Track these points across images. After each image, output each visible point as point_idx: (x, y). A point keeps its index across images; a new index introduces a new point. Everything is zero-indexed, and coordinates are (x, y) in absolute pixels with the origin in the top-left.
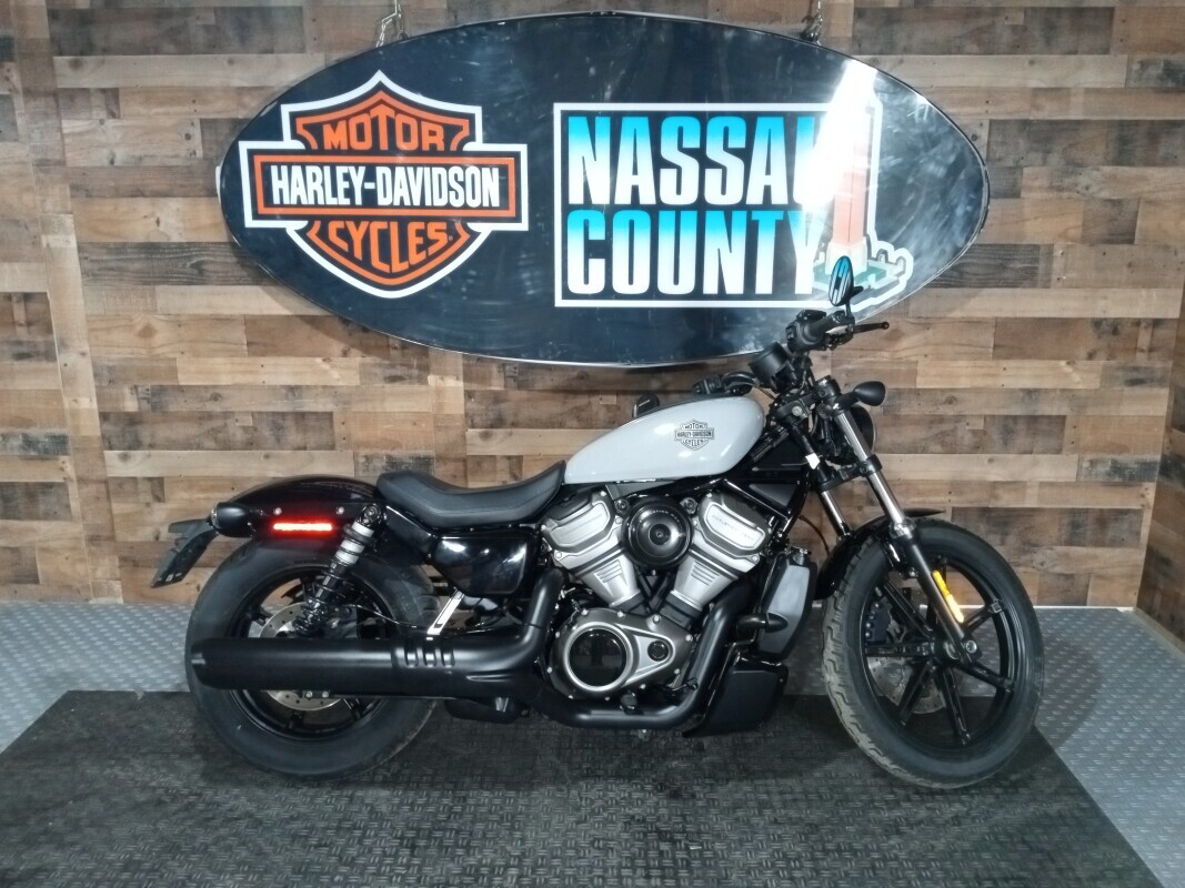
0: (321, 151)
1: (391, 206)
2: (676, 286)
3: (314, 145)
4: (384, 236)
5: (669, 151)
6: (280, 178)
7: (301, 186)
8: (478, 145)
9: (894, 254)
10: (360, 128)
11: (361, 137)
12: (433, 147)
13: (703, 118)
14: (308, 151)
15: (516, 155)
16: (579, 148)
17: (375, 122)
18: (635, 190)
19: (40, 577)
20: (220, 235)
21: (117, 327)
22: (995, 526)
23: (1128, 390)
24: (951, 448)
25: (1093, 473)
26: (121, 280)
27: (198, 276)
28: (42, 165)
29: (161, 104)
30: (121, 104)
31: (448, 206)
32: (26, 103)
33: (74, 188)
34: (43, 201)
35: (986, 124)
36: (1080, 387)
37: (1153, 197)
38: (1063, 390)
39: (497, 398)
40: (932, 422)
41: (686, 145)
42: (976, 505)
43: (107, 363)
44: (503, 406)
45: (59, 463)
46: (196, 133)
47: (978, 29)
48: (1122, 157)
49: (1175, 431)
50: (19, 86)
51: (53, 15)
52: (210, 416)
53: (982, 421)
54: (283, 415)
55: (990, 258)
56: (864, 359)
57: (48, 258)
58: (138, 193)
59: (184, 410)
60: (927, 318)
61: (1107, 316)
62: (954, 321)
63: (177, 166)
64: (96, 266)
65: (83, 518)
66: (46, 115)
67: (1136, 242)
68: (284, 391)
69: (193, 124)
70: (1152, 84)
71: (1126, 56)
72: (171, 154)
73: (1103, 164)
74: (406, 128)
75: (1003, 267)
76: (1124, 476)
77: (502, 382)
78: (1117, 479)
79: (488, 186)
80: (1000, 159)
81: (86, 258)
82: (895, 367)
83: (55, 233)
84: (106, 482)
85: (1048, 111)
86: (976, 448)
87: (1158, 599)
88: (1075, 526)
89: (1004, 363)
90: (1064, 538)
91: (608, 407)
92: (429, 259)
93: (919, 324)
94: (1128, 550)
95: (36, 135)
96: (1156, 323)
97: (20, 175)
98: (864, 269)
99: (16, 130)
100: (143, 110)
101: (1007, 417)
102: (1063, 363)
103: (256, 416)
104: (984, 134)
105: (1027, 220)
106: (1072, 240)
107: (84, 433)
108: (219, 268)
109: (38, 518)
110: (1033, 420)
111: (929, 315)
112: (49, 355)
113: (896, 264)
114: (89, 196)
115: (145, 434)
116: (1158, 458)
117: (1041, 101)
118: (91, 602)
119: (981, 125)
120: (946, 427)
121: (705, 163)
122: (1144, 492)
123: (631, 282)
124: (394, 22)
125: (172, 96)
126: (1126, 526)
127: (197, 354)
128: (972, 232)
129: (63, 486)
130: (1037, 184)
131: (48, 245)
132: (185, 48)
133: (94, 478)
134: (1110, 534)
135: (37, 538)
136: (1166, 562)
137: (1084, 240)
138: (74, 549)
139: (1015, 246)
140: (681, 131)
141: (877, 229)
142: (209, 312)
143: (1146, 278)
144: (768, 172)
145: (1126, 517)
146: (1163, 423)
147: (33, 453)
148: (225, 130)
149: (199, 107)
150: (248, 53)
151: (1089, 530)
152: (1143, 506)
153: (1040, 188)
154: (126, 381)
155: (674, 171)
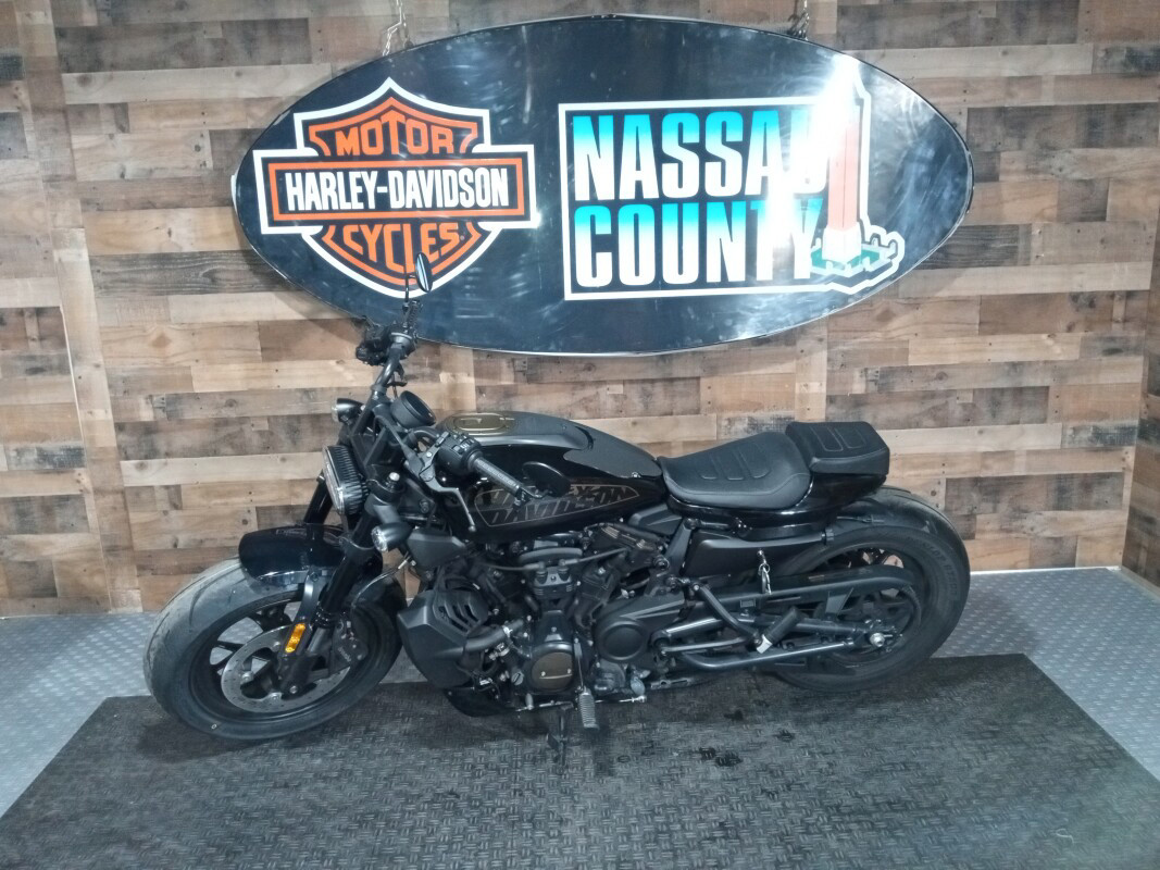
0: (334, 157)
1: (404, 209)
2: (681, 275)
3: (327, 152)
4: (398, 238)
5: (670, 146)
6: (294, 185)
7: (316, 192)
8: (487, 146)
9: (886, 237)
10: (372, 134)
11: (373, 143)
12: (443, 150)
13: (703, 114)
14: (322, 158)
15: (523, 156)
16: (584, 145)
17: (386, 128)
18: (639, 185)
19: (58, 591)
20: (233, 244)
21: (131, 338)
22: (986, 494)
23: (1106, 360)
24: (943, 422)
25: (1077, 438)
26: (134, 291)
27: (212, 284)
28: (52, 180)
29: (170, 117)
30: (131, 118)
31: (459, 207)
32: (34, 120)
33: (86, 202)
34: (55, 216)
35: (965, 112)
36: (1061, 358)
37: (1123, 175)
38: (1045, 362)
39: (508, 393)
40: (924, 398)
41: (687, 139)
42: (968, 476)
43: (120, 374)
44: (513, 399)
45: (76, 476)
46: (206, 144)
47: (954, 23)
48: (1091, 141)
49: (1152, 396)
50: (28, 103)
51: (60, 33)
52: (225, 422)
53: (971, 395)
54: (298, 418)
55: (973, 240)
56: (858, 340)
57: (60, 272)
58: (148, 205)
59: (199, 417)
60: (916, 299)
61: (1084, 290)
62: (941, 300)
63: (188, 178)
64: (109, 278)
65: (101, 529)
66: (55, 131)
67: (1108, 219)
68: (299, 395)
69: (202, 136)
70: (1117, 70)
71: (1090, 45)
72: (182, 165)
73: (1074, 147)
74: (417, 132)
75: (985, 247)
76: (1106, 442)
77: (512, 376)
78: (1099, 445)
79: (496, 186)
80: (978, 146)
81: (99, 271)
82: (888, 347)
83: (66, 247)
84: (123, 492)
85: (1022, 99)
86: (967, 420)
87: (1143, 556)
88: (1061, 491)
89: (990, 339)
90: (1052, 503)
91: (615, 397)
92: (442, 258)
93: (910, 304)
94: (1113, 512)
95: (46, 152)
96: (1130, 295)
97: (30, 191)
98: (859, 253)
99: (26, 147)
100: (153, 124)
101: (994, 389)
102: (1044, 336)
103: (272, 420)
104: (962, 123)
105: (1007, 202)
106: (1049, 219)
107: (99, 445)
108: (232, 276)
109: (54, 531)
110: (1019, 391)
111: (918, 296)
112: (63, 369)
113: (888, 247)
114: (99, 210)
115: (161, 443)
116: (1136, 422)
117: (1015, 89)
118: (110, 612)
119: (960, 113)
120: (938, 402)
121: (705, 157)
122: (1124, 455)
123: (637, 273)
124: (398, 32)
125: (183, 109)
126: (1107, 489)
127: (211, 362)
128: (958, 214)
129: (79, 498)
130: (1013, 167)
131: (60, 260)
132: (193, 62)
133: (110, 489)
134: (1095, 497)
135: (54, 551)
136: (1150, 520)
137: (1060, 219)
138: (90, 560)
139: (995, 226)
140: (681, 128)
141: (870, 214)
142: (220, 319)
143: (1117, 253)
144: (765, 163)
145: (1108, 480)
146: (1139, 390)
147: (48, 467)
148: (234, 140)
149: (208, 120)
150: (256, 65)
151: (1075, 494)
152: (1124, 469)
153: (1017, 171)
154: (140, 391)
155: (676, 166)
